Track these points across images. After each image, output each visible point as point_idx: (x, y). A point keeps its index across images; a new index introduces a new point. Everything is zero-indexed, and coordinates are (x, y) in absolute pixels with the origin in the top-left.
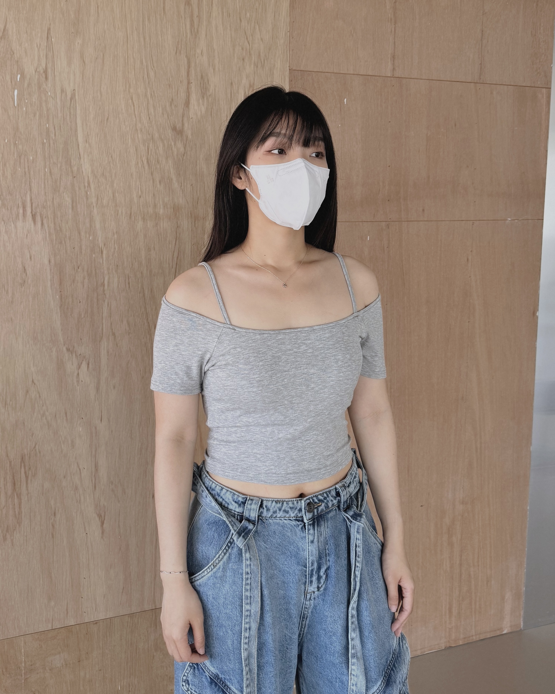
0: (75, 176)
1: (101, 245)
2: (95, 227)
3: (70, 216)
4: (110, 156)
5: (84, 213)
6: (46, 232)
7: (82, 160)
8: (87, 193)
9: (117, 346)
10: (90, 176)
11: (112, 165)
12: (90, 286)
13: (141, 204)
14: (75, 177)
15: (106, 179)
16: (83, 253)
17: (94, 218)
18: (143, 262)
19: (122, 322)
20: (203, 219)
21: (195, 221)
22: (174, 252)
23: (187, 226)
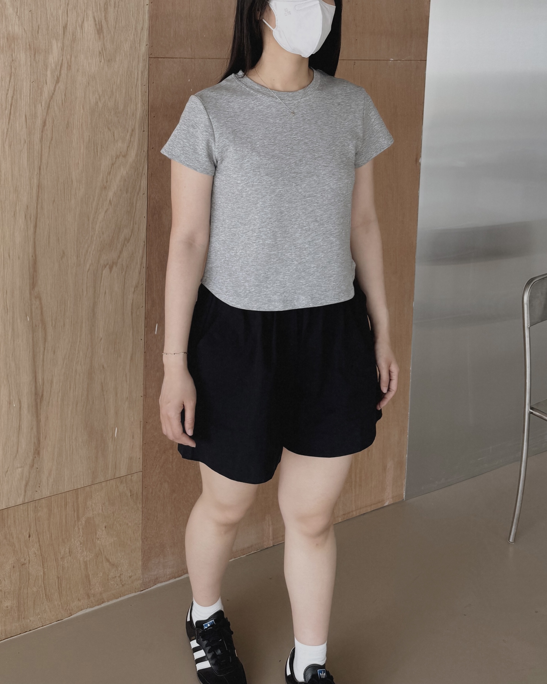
20: (46, 52)
21: (35, 55)
22: (8, 90)
23: (24, 59)
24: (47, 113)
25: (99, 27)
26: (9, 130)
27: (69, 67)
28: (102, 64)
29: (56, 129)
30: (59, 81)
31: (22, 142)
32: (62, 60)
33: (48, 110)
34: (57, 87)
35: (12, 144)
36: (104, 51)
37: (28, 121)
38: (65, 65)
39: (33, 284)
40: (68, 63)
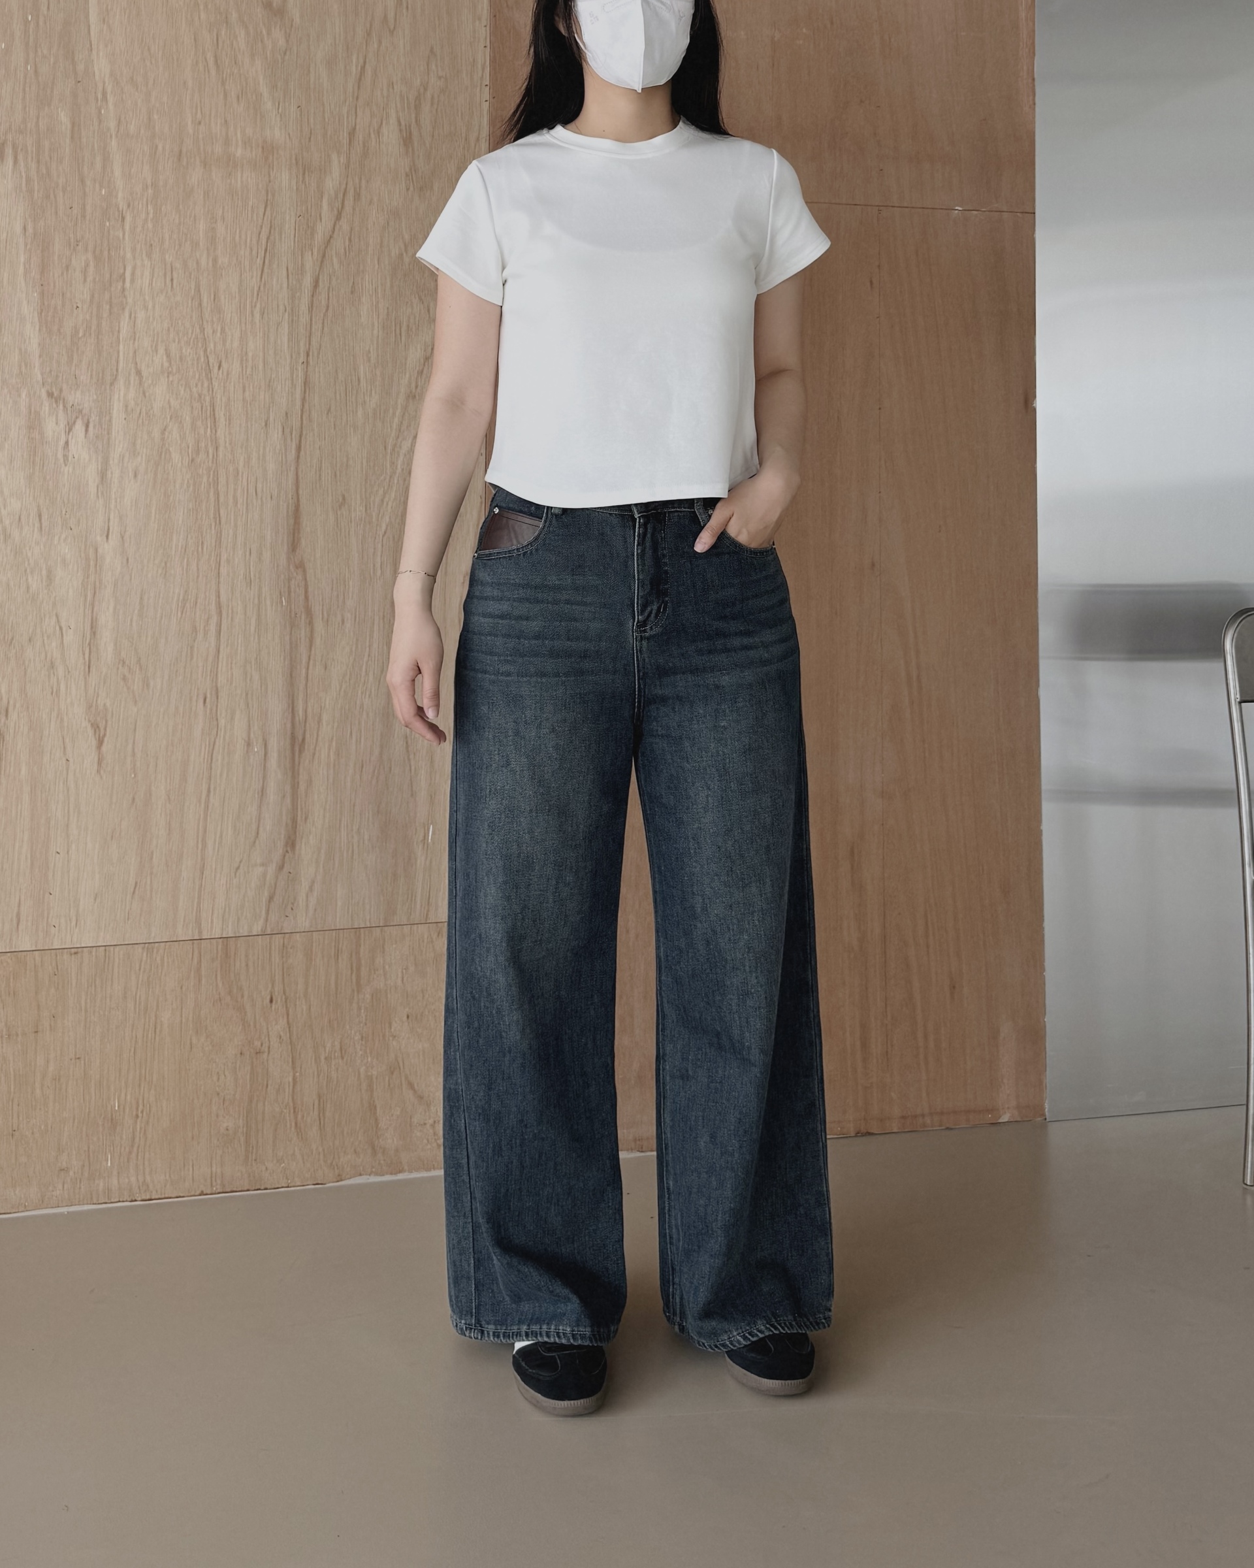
0: (80, 80)
1: (122, 205)
2: (112, 172)
3: (67, 150)
4: (146, 48)
5: (93, 146)
6: (21, 177)
7: (94, 52)
8: (100, 112)
9: (145, 396)
10: (107, 80)
11: (148, 64)
12: (97, 279)
13: (201, 136)
14: (79, 82)
15: (137, 89)
16: (88, 218)
17: (111, 156)
18: (201, 244)
19: (157, 351)
20: (321, 170)
21: (304, 174)
22: (261, 227)
23: (287, 181)
24: (321, 266)
25: (406, 134)
26: (262, 288)
27: (357, 196)
28: (410, 193)
29: (334, 292)
30: (341, 217)
31: (281, 307)
32: (347, 184)
33: (322, 262)
34: (337, 227)
35: (266, 311)
36: (413, 173)
37: (290, 276)
38: (351, 193)
39: (294, 546)
40: (355, 189)
